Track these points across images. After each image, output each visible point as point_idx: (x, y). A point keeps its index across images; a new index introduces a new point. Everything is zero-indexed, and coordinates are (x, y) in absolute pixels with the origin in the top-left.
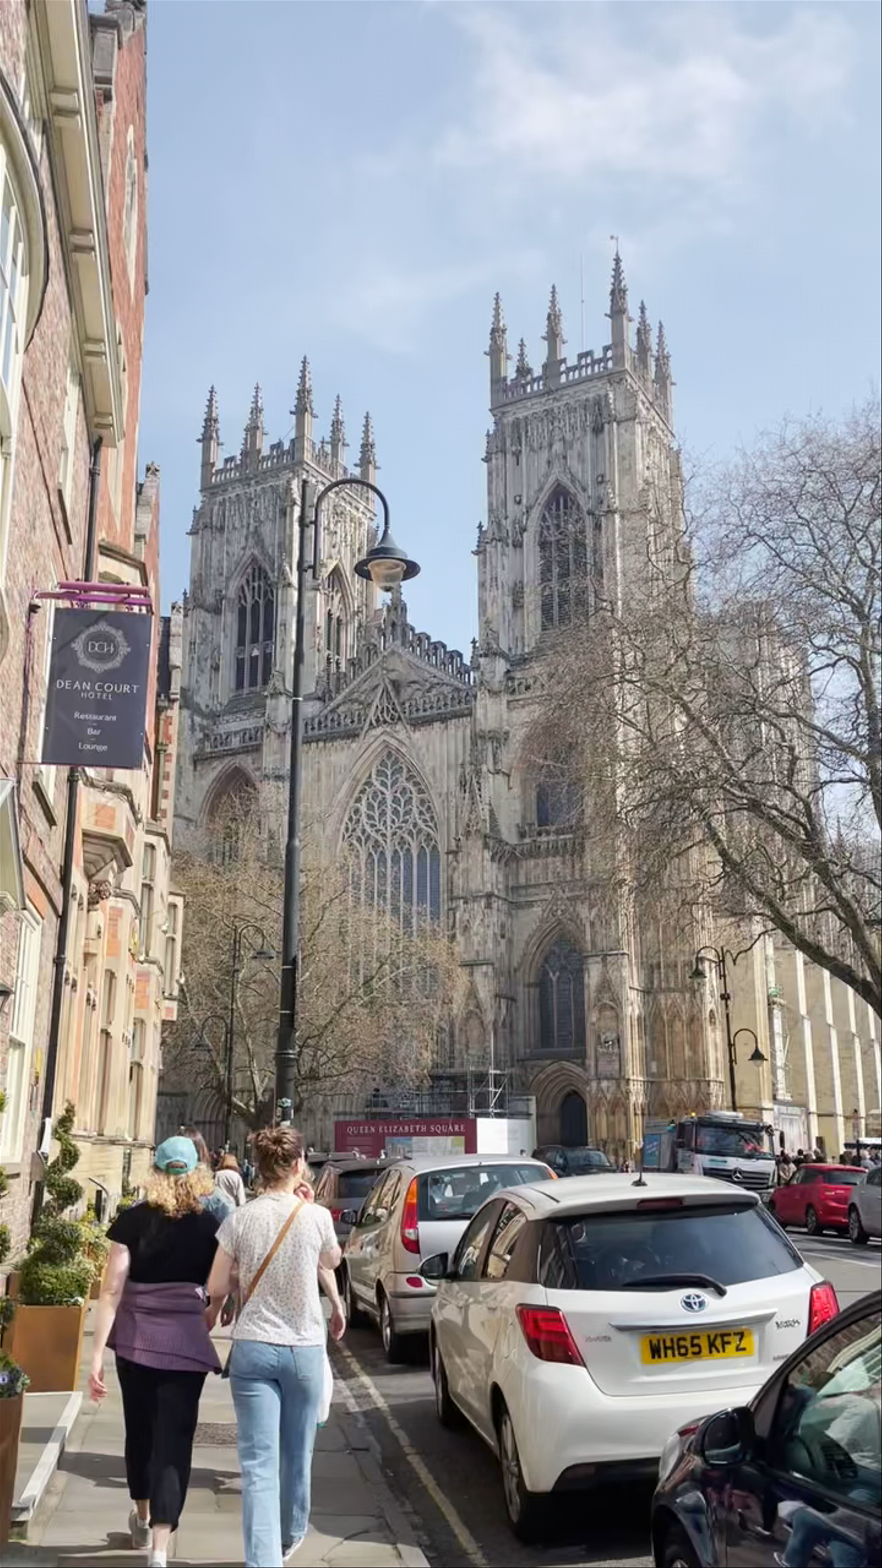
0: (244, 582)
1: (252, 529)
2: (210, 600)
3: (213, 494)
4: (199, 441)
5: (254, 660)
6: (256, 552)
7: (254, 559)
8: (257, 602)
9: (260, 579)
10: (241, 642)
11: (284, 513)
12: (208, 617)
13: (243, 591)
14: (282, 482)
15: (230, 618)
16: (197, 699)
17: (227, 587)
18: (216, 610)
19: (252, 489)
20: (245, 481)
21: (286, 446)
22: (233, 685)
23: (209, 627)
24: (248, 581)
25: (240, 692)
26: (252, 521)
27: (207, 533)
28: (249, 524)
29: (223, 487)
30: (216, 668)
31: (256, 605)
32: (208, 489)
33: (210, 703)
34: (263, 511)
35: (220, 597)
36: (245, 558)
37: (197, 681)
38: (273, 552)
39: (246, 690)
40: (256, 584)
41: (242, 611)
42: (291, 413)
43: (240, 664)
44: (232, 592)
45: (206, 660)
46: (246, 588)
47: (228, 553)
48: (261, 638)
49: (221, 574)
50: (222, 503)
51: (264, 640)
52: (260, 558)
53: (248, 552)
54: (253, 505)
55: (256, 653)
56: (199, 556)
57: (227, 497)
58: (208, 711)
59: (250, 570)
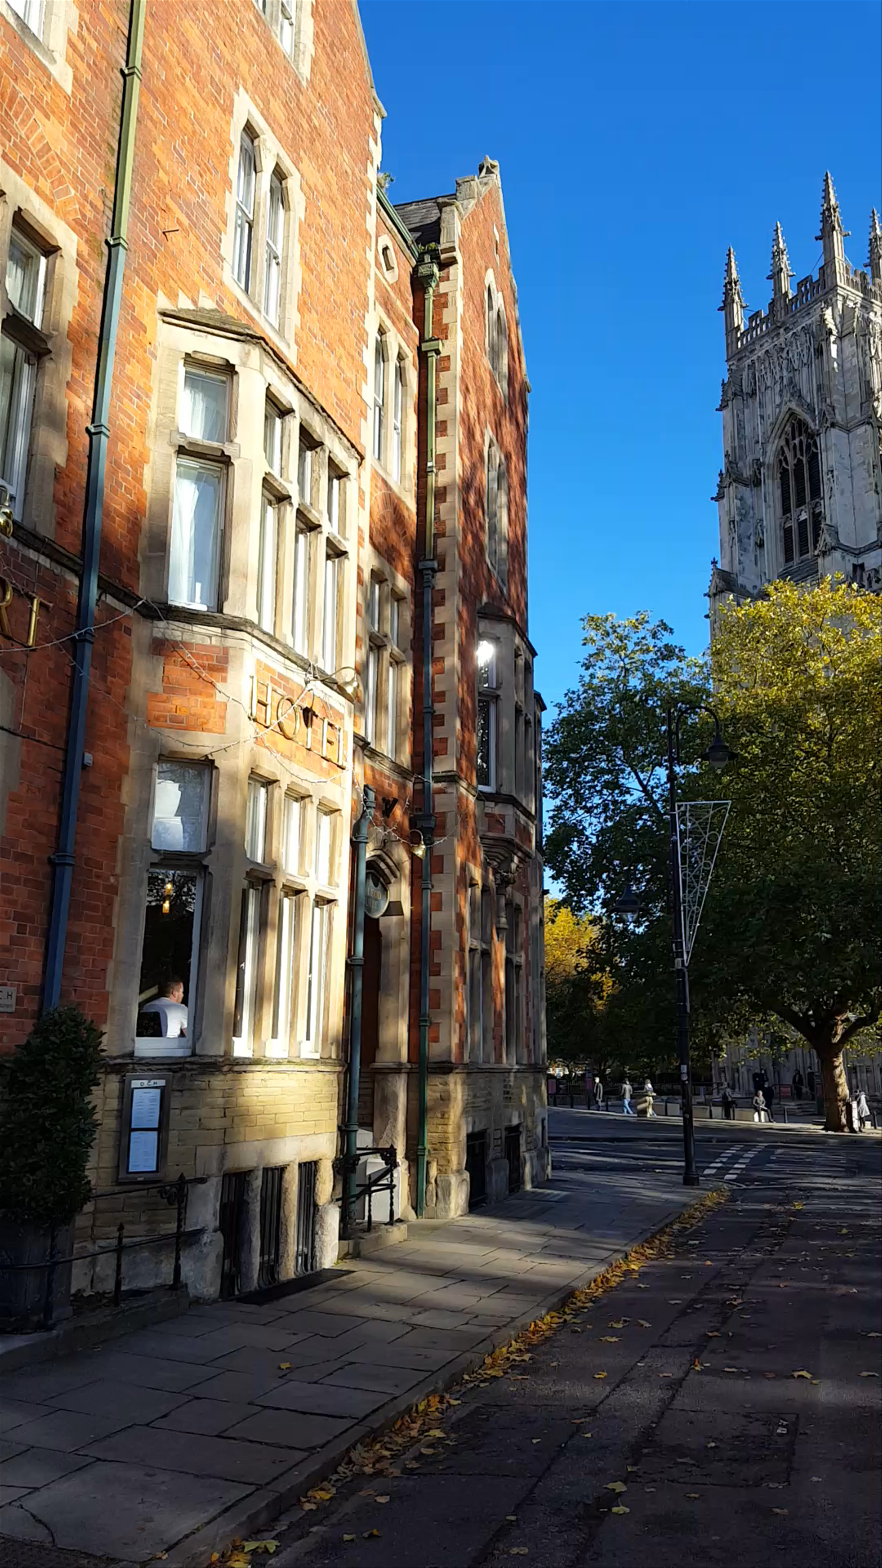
0: (783, 443)
1: (785, 382)
2: (747, 473)
3: (739, 360)
4: (720, 309)
5: (802, 525)
6: (793, 405)
7: (792, 414)
8: (800, 461)
9: (800, 435)
10: (786, 510)
11: (819, 352)
12: (746, 492)
13: (783, 452)
14: (815, 318)
15: (771, 487)
16: (741, 580)
17: (764, 453)
18: (756, 482)
19: (782, 339)
20: (774, 332)
21: (816, 277)
22: (782, 558)
23: (749, 501)
24: (787, 441)
25: (790, 564)
26: (785, 373)
27: (738, 402)
28: (781, 378)
29: (749, 349)
30: (761, 545)
31: (799, 464)
32: (735, 356)
33: (758, 583)
34: (796, 357)
35: (759, 464)
36: (782, 415)
37: (740, 563)
38: (812, 399)
39: (797, 559)
40: (797, 441)
41: (784, 473)
42: (817, 239)
43: (788, 532)
44: (770, 458)
45: (749, 538)
46: (786, 449)
47: (762, 417)
48: (808, 499)
49: (757, 442)
50: (752, 366)
51: (812, 499)
52: (798, 410)
53: (785, 409)
54: (784, 355)
55: (804, 516)
56: (731, 429)
57: (755, 357)
58: (755, 592)
59: (788, 429)
